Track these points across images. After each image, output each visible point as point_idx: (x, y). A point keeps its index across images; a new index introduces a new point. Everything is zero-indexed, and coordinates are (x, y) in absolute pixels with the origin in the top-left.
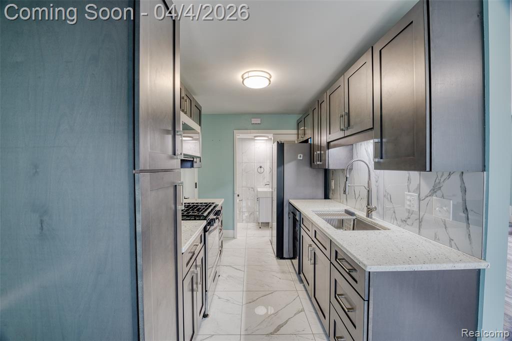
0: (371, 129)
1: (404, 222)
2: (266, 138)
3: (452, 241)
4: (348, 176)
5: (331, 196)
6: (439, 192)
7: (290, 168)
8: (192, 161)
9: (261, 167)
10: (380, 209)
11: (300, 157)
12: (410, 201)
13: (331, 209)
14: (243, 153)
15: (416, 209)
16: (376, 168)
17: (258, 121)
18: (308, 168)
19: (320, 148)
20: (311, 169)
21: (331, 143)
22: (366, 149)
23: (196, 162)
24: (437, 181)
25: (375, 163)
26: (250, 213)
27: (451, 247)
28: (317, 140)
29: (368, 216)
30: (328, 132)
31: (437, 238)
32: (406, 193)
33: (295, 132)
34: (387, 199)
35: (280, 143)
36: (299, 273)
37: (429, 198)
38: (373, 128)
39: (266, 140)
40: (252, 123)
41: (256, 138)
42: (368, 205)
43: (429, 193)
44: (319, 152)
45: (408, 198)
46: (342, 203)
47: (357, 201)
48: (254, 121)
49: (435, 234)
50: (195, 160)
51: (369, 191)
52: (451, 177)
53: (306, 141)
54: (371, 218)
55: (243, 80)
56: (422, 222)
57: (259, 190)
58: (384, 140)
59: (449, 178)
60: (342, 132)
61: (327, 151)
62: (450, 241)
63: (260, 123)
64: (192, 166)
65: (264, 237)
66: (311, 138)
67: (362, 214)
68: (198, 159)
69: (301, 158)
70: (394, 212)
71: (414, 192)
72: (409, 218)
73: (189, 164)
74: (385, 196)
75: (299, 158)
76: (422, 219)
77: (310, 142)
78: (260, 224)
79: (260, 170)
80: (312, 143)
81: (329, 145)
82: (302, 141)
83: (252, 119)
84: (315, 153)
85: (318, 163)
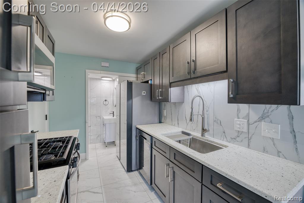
1: (234, 140)
2: (111, 79)
3: (280, 153)
5: (163, 120)
6: (267, 119)
7: (136, 101)
8: (44, 94)
9: (106, 101)
10: (211, 131)
11: (144, 93)
12: (240, 125)
13: (173, 132)
14: (91, 90)
15: (245, 130)
17: (107, 65)
18: (149, 102)
19: (161, 86)
21: (173, 84)
23: (49, 95)
24: (266, 111)
26: (97, 136)
27: (279, 157)
28: (157, 81)
29: (203, 135)
30: (171, 75)
31: (266, 150)
32: (235, 119)
33: (135, 75)
34: (217, 123)
35: (129, 82)
36: (151, 184)
37: (257, 123)
38: (226, 71)
39: (110, 80)
40: (102, 65)
41: (103, 79)
42: (203, 125)
43: (257, 119)
44: (160, 90)
45: (238, 122)
46: (174, 126)
47: (188, 124)
48: (104, 64)
49: (264, 148)
50: (47, 92)
51: (203, 118)
52: (279, 109)
53: (147, 82)
54: (205, 137)
55: (105, 19)
56: (251, 140)
57: (105, 117)
59: (277, 109)
60: (188, 75)
61: (170, 89)
62: (278, 153)
63: (108, 66)
64: (44, 99)
65: (111, 154)
66: (151, 80)
67: (197, 134)
68: (51, 92)
69: (145, 94)
70: (224, 132)
71: (243, 118)
72: (238, 137)
73: (40, 97)
74: (215, 121)
75: (143, 94)
76: (251, 137)
77: (150, 82)
78: (106, 143)
79: (106, 103)
80: (153, 83)
81: (171, 85)
82: (142, 82)
83: (102, 63)
84: (157, 91)
85: (160, 98)
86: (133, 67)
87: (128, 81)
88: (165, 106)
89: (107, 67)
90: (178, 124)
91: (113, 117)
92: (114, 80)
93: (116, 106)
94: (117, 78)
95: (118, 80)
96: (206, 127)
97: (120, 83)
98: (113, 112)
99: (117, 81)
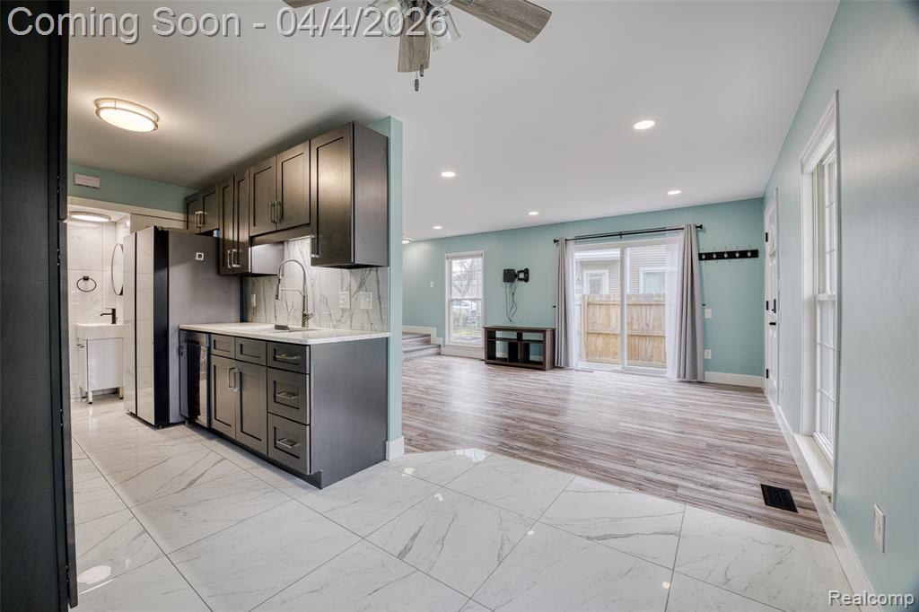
0: (308, 225)
1: (339, 322)
3: (372, 326)
4: (281, 277)
5: (249, 317)
7: (179, 276)
9: (86, 279)
10: (317, 315)
11: (199, 257)
12: (344, 300)
15: (348, 306)
16: (313, 264)
17: (95, 182)
18: (212, 275)
19: (237, 244)
20: (218, 277)
21: (257, 238)
22: (301, 249)
24: (363, 278)
25: (312, 258)
28: (230, 235)
29: (304, 325)
30: (252, 223)
32: (340, 292)
33: (180, 216)
34: (323, 303)
35: (160, 230)
36: (209, 421)
37: (357, 294)
38: (310, 224)
39: (102, 223)
40: (77, 182)
42: (304, 310)
43: (357, 290)
44: (235, 250)
45: (342, 297)
46: (269, 323)
47: (289, 314)
48: (83, 180)
51: (304, 296)
53: (210, 233)
55: (100, 109)
58: (320, 236)
59: (370, 273)
60: (273, 224)
61: (250, 249)
63: (97, 185)
66: (218, 229)
69: (202, 259)
70: (330, 315)
71: (346, 290)
72: (342, 317)
74: (321, 300)
75: (197, 258)
76: (353, 314)
77: (215, 235)
78: (90, 395)
79: (86, 285)
80: (221, 236)
81: (252, 241)
82: (198, 232)
83: (77, 175)
84: (229, 252)
85: (234, 266)
86: (178, 196)
87: (155, 227)
88: (253, 286)
89: (94, 187)
90: (276, 317)
91: (114, 322)
92: (115, 223)
93: (121, 294)
94: (125, 217)
95: (128, 223)
96: (310, 312)
97: (135, 231)
98: (114, 310)
99: (126, 227)
